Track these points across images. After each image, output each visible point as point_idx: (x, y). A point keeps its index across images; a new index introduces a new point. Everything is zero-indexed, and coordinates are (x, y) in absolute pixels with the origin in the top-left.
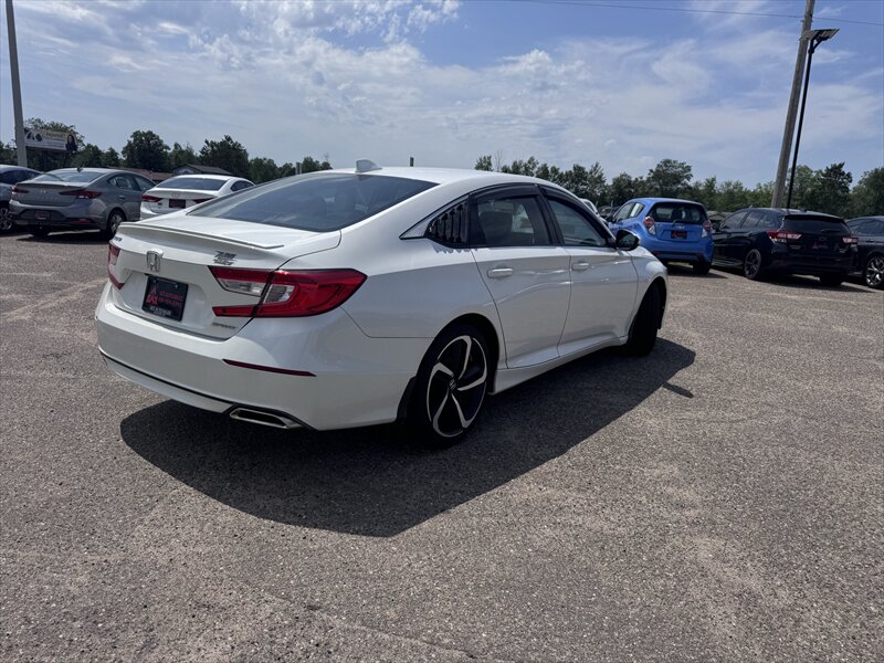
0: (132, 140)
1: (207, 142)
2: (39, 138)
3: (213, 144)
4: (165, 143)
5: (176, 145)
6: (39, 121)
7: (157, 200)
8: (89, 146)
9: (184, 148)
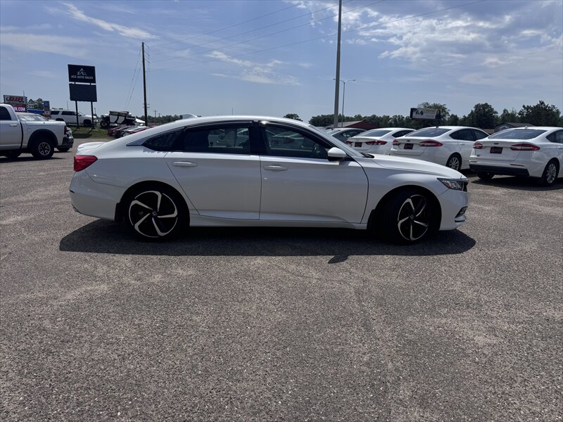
0: (474, 109)
1: (524, 106)
2: (422, 113)
3: (528, 108)
4: (495, 110)
5: (505, 111)
6: (427, 104)
7: (351, 143)
8: (452, 115)
9: (510, 112)
